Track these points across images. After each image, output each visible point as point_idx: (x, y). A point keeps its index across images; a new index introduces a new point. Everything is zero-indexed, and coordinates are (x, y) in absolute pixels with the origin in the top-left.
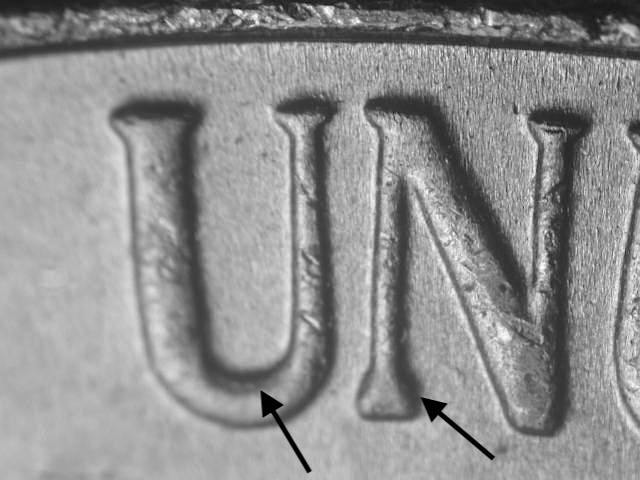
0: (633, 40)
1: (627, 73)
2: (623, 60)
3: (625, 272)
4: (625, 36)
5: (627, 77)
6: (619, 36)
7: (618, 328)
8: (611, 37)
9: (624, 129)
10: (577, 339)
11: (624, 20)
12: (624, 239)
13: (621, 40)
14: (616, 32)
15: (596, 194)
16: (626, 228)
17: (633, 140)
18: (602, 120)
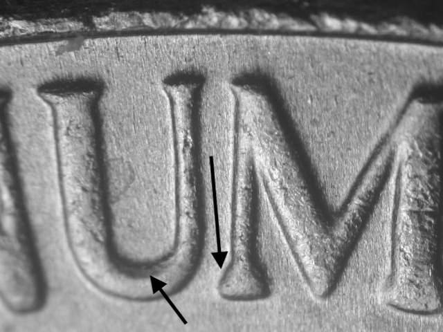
0: (21, 30)
1: (25, 54)
2: (20, 46)
3: (62, 187)
4: (15, 29)
5: (26, 56)
6: (11, 30)
7: (67, 225)
8: (7, 32)
9: (34, 91)
10: (42, 239)
11: (11, 18)
12: (55, 164)
13: (13, 32)
14: (9, 27)
15: (28, 139)
16: (54, 157)
17: (42, 97)
18: (18, 89)
